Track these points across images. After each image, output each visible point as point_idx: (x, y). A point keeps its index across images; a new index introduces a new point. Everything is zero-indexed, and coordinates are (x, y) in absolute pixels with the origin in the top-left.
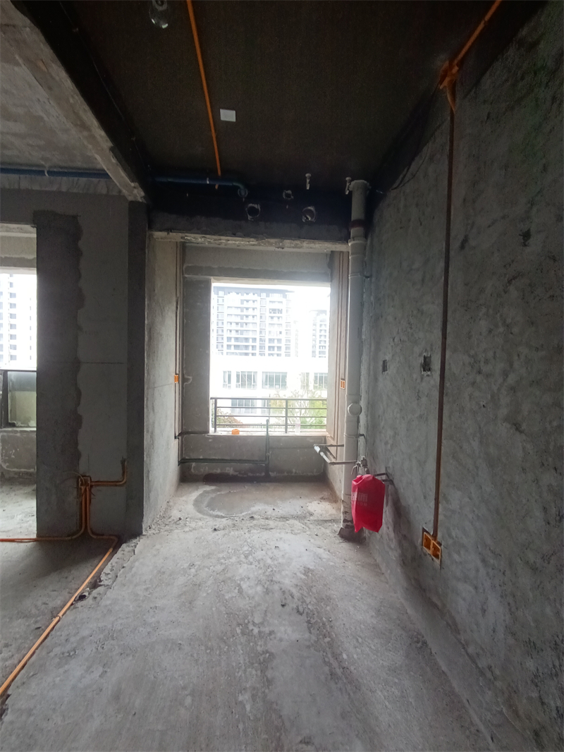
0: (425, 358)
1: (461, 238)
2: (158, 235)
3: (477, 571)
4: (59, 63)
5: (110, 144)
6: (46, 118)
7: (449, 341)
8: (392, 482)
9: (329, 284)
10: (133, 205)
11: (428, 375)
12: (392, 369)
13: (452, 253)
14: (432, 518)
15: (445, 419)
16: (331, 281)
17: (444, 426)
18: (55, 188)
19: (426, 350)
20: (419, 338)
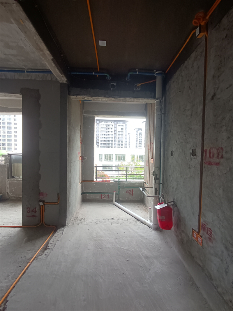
0: (193, 150)
1: (212, 94)
2: (72, 97)
3: (223, 252)
4: (28, 20)
5: (52, 58)
6: (25, 47)
7: (205, 142)
8: (176, 206)
9: (145, 117)
10: (62, 84)
11: (194, 158)
12: (176, 155)
13: (207, 102)
14: (197, 224)
15: (203, 178)
16: (146, 116)
17: (203, 182)
18: (29, 78)
19: (193, 147)
20: (190, 141)
